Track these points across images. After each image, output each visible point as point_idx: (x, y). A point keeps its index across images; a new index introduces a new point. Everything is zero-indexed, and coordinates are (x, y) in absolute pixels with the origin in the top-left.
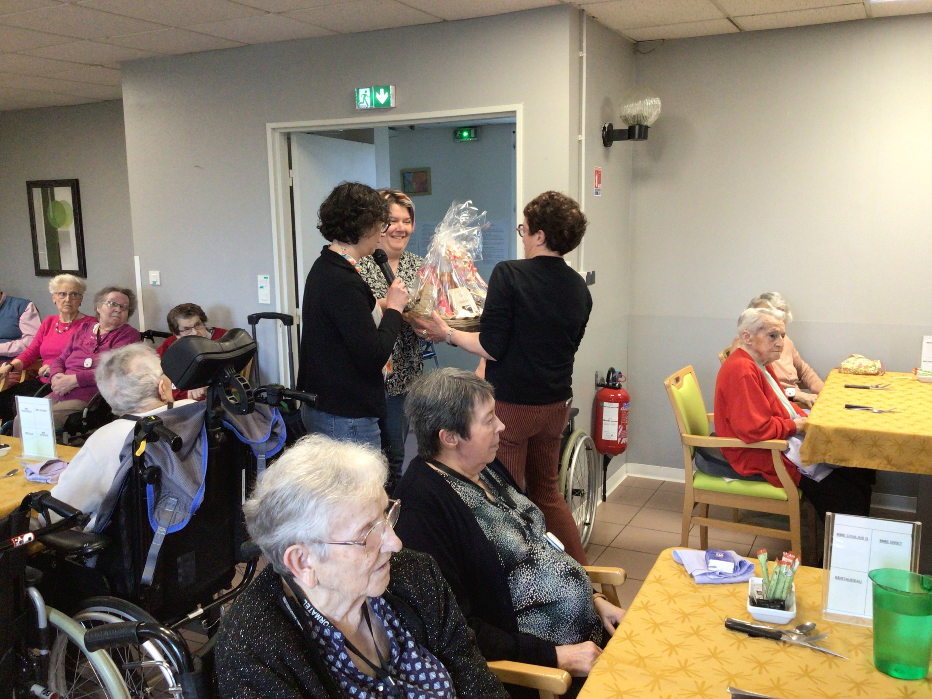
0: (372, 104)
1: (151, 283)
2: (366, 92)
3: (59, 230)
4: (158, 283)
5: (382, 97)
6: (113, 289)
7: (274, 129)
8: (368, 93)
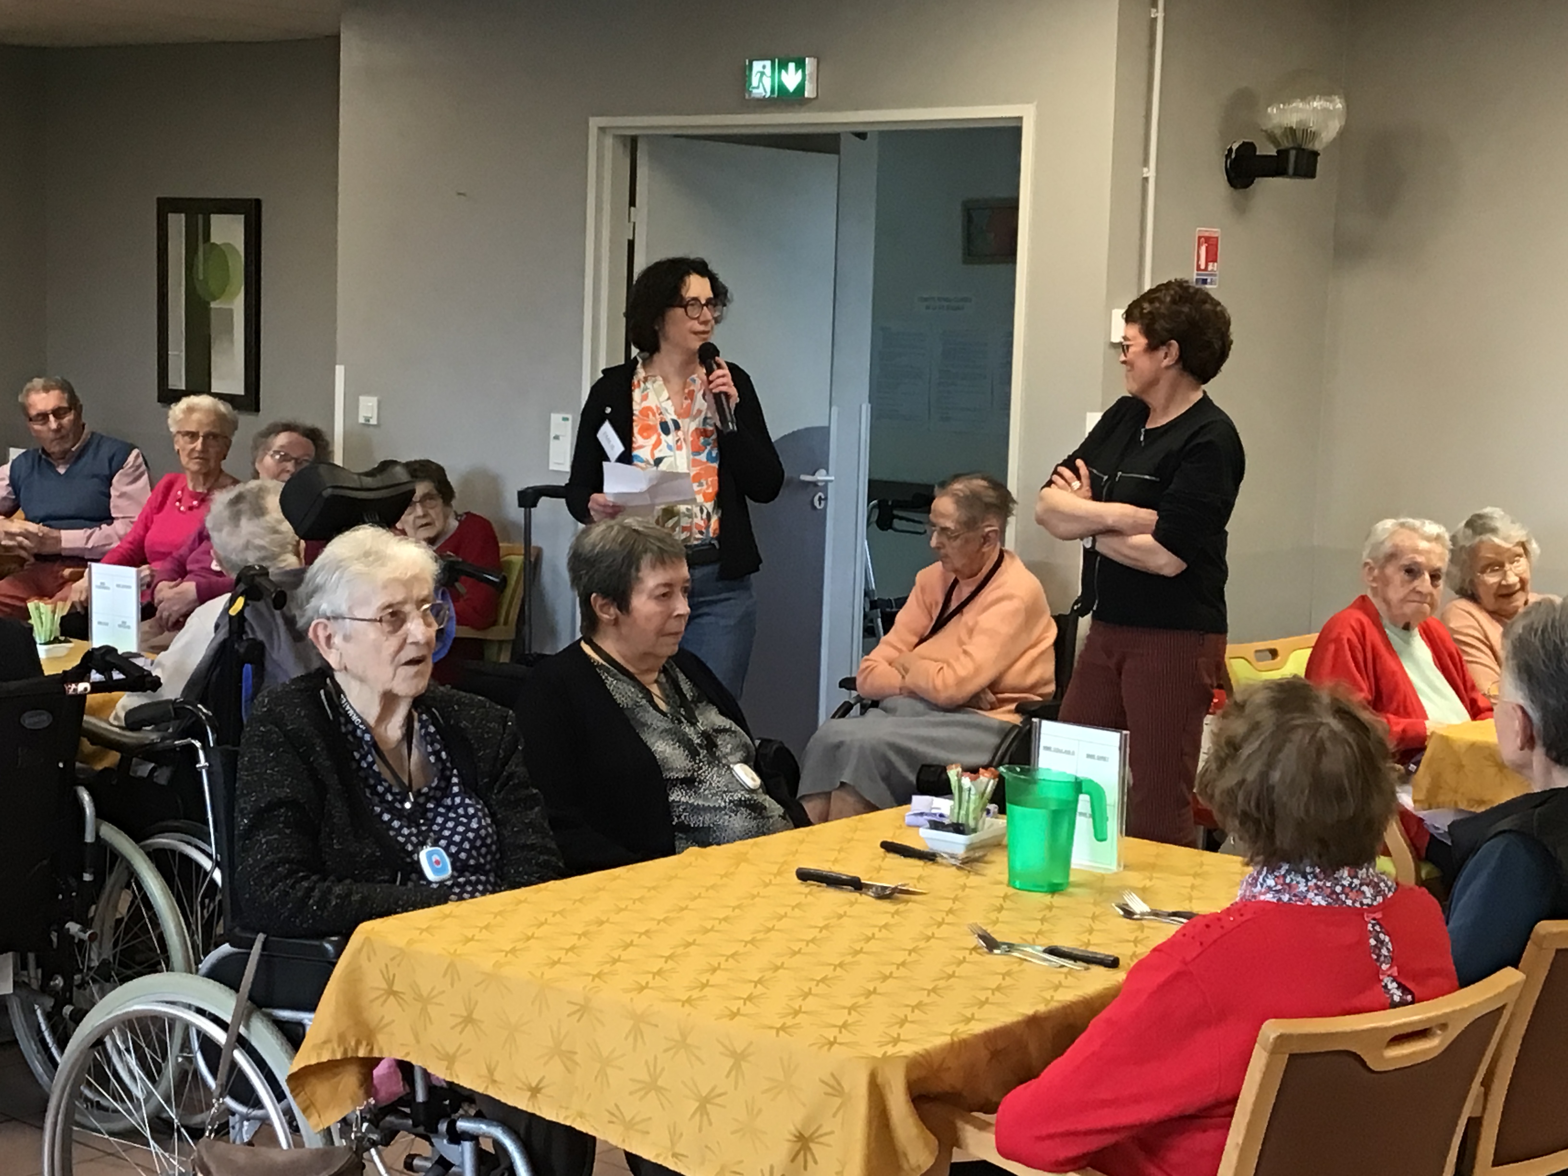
0: (772, 91)
1: (361, 420)
2: (764, 67)
3: (213, 305)
4: (373, 421)
5: (791, 78)
6: (288, 427)
7: (602, 130)
8: (768, 70)
